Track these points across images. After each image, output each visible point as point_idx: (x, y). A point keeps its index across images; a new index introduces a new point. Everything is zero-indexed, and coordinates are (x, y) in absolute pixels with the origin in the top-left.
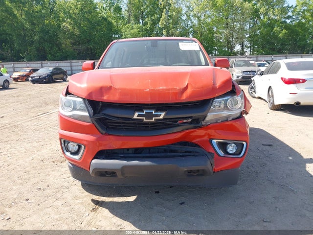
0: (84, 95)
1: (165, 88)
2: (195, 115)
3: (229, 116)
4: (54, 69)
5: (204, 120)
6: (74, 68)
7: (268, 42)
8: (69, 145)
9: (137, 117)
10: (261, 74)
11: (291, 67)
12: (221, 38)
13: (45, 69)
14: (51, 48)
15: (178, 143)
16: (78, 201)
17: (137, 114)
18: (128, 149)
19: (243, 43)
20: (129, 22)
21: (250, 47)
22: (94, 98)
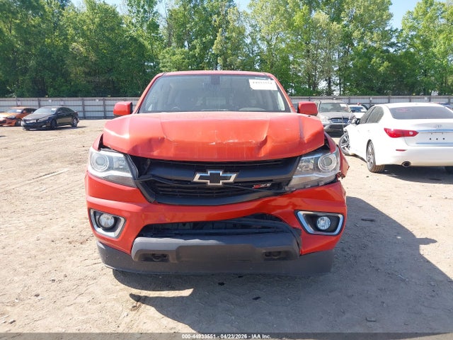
0: (126, 149)
1: (236, 141)
2: (277, 177)
3: (321, 180)
4: (59, 110)
5: (287, 185)
6: (87, 109)
7: (364, 78)
8: (101, 217)
9: (199, 179)
10: (357, 123)
11: (397, 114)
12: (300, 71)
13: (46, 109)
14: (54, 79)
15: (252, 215)
16: (110, 297)
17: (198, 176)
18: (184, 224)
19: (330, 78)
20: (169, 44)
21: (340, 84)
22: (140, 154)
